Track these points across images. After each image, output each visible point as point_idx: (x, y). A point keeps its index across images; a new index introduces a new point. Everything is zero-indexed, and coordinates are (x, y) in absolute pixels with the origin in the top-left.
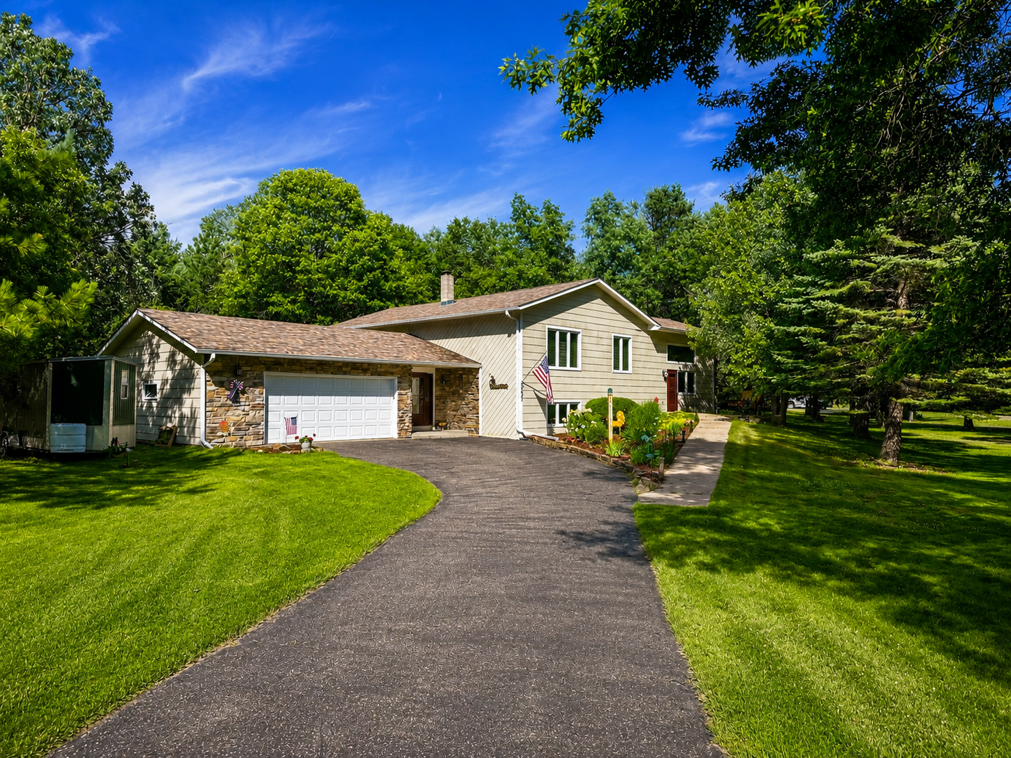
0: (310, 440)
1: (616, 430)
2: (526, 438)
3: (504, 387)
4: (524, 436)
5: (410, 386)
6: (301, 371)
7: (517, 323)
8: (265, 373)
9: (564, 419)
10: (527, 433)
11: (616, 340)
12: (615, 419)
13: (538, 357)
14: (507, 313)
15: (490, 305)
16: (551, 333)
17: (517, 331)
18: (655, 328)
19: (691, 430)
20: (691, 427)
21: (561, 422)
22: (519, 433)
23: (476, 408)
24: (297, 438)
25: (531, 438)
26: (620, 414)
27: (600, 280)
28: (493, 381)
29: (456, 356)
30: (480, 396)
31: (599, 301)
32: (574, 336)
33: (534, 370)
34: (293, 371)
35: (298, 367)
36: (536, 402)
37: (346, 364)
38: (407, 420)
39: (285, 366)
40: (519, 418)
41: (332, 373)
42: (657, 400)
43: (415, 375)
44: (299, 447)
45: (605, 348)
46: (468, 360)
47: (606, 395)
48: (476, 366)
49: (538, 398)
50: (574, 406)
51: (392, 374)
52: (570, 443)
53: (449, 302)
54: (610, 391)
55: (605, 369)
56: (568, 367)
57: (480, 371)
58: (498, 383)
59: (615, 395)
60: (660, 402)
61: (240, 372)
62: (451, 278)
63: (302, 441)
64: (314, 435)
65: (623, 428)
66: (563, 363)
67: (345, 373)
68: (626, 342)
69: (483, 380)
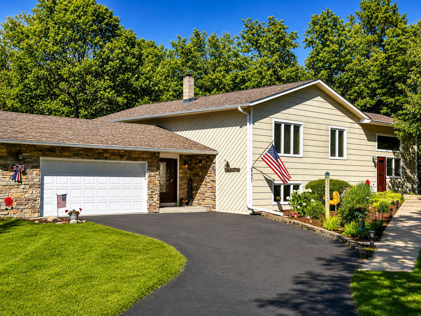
0: (77, 213)
1: (332, 208)
2: (254, 214)
3: (238, 170)
4: (253, 212)
5: (158, 169)
6: (70, 157)
7: (248, 117)
8: (41, 158)
9: (288, 198)
10: (257, 209)
11: (333, 131)
12: (331, 199)
13: (266, 145)
14: (240, 109)
15: (225, 102)
16: (278, 126)
17: (248, 124)
18: (367, 121)
19: (398, 208)
20: (397, 205)
21: (285, 200)
22: (249, 209)
23: (213, 188)
24: (66, 211)
25: (259, 214)
26: (335, 193)
27: (320, 81)
28: (228, 165)
29: (196, 145)
30: (217, 177)
31: (319, 98)
32: (297, 128)
33: (262, 156)
34: (62, 156)
35: (67, 154)
36: (265, 183)
37: (106, 151)
38: (156, 198)
39: (58, 152)
40: (250, 197)
41: (95, 159)
42: (368, 182)
43: (163, 160)
44: (68, 220)
45: (324, 138)
46: (206, 148)
47: (324, 177)
48: (214, 153)
49: (266, 179)
50: (296, 187)
51: (144, 159)
52: (293, 217)
53: (190, 100)
54: (327, 174)
55: (323, 155)
56: (292, 154)
57: (217, 157)
58: (232, 166)
59: (331, 177)
60: (371, 184)
61: (21, 157)
62: (192, 80)
63: (70, 214)
64: (81, 209)
65: (339, 205)
66: (287, 151)
67: (106, 158)
68: (341, 132)
69: (219, 164)
